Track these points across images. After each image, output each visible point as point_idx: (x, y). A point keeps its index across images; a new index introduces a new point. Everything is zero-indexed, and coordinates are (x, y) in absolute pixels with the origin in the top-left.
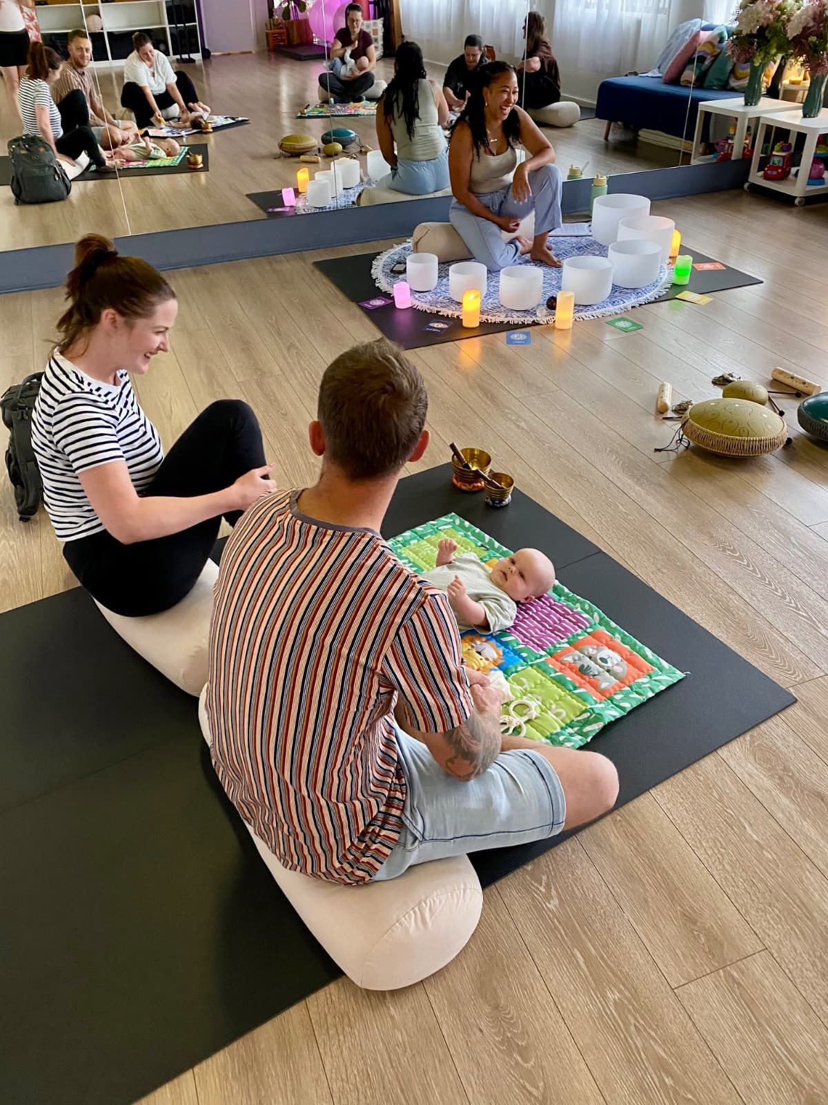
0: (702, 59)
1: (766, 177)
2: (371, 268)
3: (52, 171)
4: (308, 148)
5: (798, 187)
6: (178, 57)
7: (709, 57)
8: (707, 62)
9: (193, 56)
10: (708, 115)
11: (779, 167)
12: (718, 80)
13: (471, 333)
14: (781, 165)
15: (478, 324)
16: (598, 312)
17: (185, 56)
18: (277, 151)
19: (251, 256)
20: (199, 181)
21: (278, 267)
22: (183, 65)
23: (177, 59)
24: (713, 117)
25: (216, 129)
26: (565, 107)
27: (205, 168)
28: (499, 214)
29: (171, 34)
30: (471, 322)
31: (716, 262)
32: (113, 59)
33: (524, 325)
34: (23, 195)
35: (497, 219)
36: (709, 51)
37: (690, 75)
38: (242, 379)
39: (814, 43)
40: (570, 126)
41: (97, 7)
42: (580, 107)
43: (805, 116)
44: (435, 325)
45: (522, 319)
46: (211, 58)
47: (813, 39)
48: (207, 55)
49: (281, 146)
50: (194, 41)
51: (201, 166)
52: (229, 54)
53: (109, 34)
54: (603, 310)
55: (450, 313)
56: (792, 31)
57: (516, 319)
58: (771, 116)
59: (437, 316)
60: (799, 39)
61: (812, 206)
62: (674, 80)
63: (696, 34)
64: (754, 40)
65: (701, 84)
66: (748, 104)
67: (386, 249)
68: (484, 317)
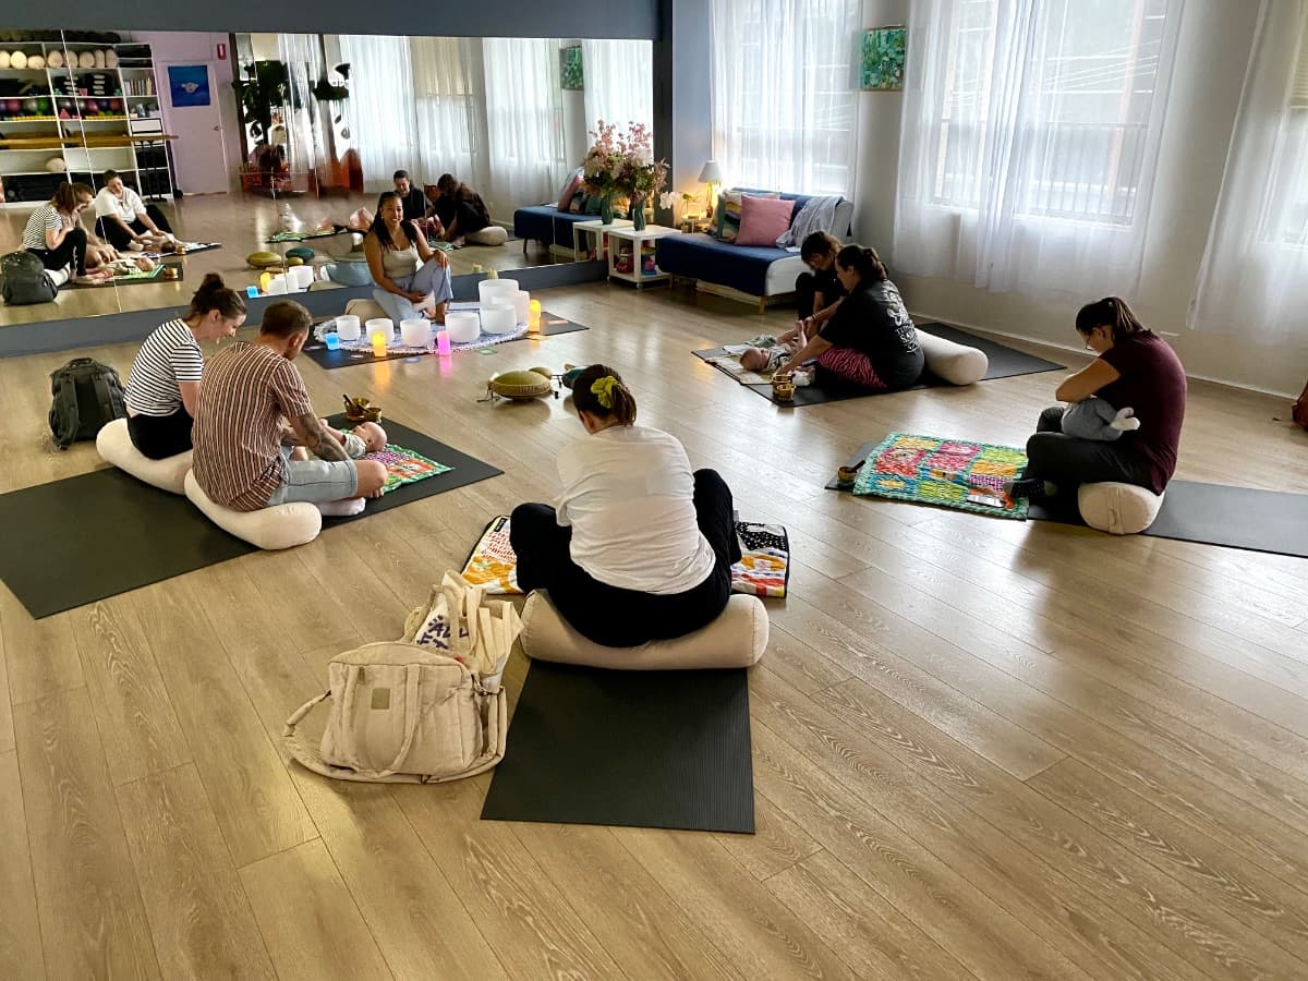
0: (581, 194)
1: (620, 271)
3: (41, 279)
4: (273, 262)
5: (637, 277)
6: (149, 197)
7: (584, 193)
8: (584, 196)
9: (165, 196)
10: (582, 233)
11: (625, 264)
12: (594, 208)
13: (381, 359)
14: (626, 262)
15: (385, 354)
16: (471, 346)
17: (157, 196)
18: (246, 265)
20: (175, 289)
24: (587, 235)
25: (188, 253)
26: (493, 231)
27: (181, 278)
28: (410, 291)
29: (141, 176)
30: (380, 353)
31: (564, 319)
33: (418, 354)
34: (14, 299)
35: (407, 294)
36: (584, 188)
37: (575, 205)
39: (628, 183)
40: (500, 245)
41: (61, 152)
43: (637, 229)
44: (355, 356)
45: (418, 351)
46: (183, 198)
47: (627, 180)
48: (178, 195)
49: (248, 261)
50: (165, 182)
51: (177, 276)
52: (202, 195)
53: (72, 174)
54: (475, 345)
55: (366, 350)
56: (614, 175)
57: (414, 351)
58: (614, 230)
59: (357, 352)
60: (619, 181)
61: (650, 289)
62: (565, 209)
63: (576, 178)
64: (599, 181)
65: (584, 211)
66: (605, 223)
67: (328, 320)
68: (390, 351)
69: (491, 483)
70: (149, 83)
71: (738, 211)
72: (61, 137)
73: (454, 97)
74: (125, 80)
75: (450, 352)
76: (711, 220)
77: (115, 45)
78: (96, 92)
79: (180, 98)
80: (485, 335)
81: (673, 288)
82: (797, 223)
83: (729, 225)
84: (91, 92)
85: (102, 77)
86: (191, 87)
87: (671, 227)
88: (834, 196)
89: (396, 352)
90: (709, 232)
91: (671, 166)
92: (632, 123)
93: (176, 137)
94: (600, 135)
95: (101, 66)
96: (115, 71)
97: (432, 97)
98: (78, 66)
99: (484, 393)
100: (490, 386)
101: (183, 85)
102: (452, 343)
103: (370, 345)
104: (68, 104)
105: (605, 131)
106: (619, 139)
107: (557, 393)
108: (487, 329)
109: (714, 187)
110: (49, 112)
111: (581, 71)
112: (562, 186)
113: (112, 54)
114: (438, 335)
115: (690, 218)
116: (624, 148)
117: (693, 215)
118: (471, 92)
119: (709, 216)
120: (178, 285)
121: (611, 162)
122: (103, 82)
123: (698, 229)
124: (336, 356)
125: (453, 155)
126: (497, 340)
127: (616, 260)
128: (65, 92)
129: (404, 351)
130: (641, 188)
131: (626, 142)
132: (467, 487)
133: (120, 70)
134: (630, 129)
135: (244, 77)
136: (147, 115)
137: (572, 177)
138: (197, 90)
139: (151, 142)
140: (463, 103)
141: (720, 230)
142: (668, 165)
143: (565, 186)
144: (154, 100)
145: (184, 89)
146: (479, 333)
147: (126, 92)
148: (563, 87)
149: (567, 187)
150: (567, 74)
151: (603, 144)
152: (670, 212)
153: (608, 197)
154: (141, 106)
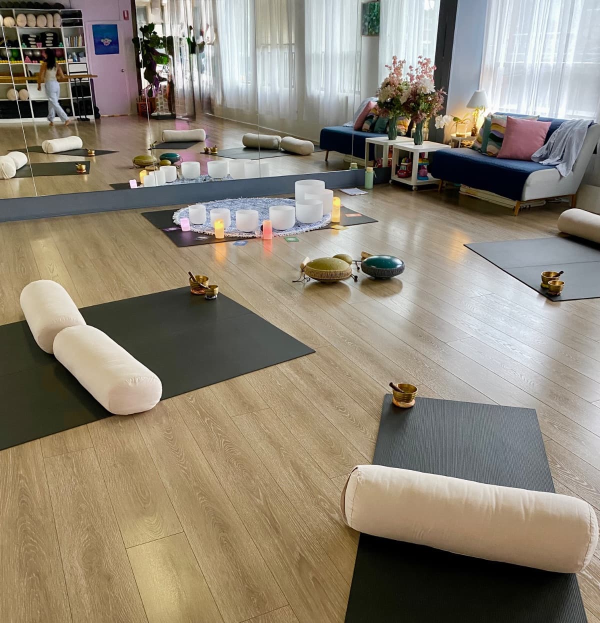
0: (372, 117)
1: (399, 177)
2: (173, 215)
4: (150, 163)
6: (79, 117)
7: (375, 116)
8: (374, 119)
9: (88, 117)
10: (372, 146)
11: (404, 171)
12: (381, 128)
13: (220, 241)
14: (405, 169)
15: (223, 237)
16: (287, 233)
17: (83, 117)
18: (132, 165)
19: (107, 210)
21: (121, 215)
22: (81, 122)
23: (78, 119)
24: (375, 147)
26: (305, 144)
27: (87, 173)
29: (74, 103)
30: (220, 235)
31: (358, 213)
32: (35, 117)
33: (248, 238)
36: (374, 113)
37: (367, 126)
38: (92, 258)
39: (413, 106)
40: (308, 155)
41: (26, 86)
42: (314, 146)
43: (416, 144)
44: (201, 238)
45: (247, 236)
46: (100, 118)
47: (412, 104)
48: (97, 116)
49: (134, 162)
50: (89, 107)
51: (85, 171)
52: (113, 116)
53: (33, 102)
54: (290, 232)
55: (210, 233)
56: (403, 100)
57: (244, 235)
58: (399, 144)
59: (203, 234)
60: (406, 105)
61: (423, 190)
62: (359, 128)
63: (369, 103)
64: (388, 106)
65: (373, 130)
66: (390, 139)
67: (184, 208)
68: (227, 235)
69: (304, 361)
70: (80, 38)
71: (502, 131)
72: (26, 76)
73: (281, 45)
74: (65, 37)
75: (271, 236)
76: (476, 138)
77: (60, 11)
78: (47, 45)
79: (100, 49)
80: (298, 225)
81: (441, 191)
82: (551, 140)
83: (494, 143)
84: (44, 45)
85: (52, 35)
86: (107, 42)
87: (442, 143)
88: (585, 120)
89: (231, 235)
90: (473, 148)
91: (447, 93)
92: (420, 57)
93: (96, 76)
94: (393, 68)
95: (51, 26)
96: (59, 30)
97: (265, 46)
98: (36, 26)
99: (297, 274)
100: (303, 269)
101: (102, 41)
102: (274, 230)
103: (213, 229)
104: (30, 53)
105: (398, 64)
106: (409, 71)
107: (356, 277)
108: (301, 220)
109: (480, 112)
110: (18, 58)
111: (378, 20)
112: (356, 111)
113: (58, 16)
114: (264, 223)
115: (458, 136)
116: (412, 80)
117: (461, 134)
118: (293, 42)
119: (473, 135)
120: (86, 177)
121: (400, 90)
122: (52, 39)
123: (463, 146)
124: (187, 237)
125: (278, 88)
126: (308, 228)
127: (398, 168)
128: (29, 46)
129: (237, 235)
130: (423, 111)
131: (414, 73)
132: (284, 364)
133: (62, 28)
134: (419, 62)
135: (140, 35)
136: (79, 61)
137: (366, 103)
138: (111, 43)
139: (80, 79)
140: (287, 51)
141: (485, 145)
142: (445, 93)
143: (359, 111)
144: (83, 50)
145: (102, 43)
146: (294, 223)
147: (66, 45)
148: (363, 33)
149: (362, 111)
150: (367, 24)
151: (395, 75)
152: (442, 131)
153: (395, 118)
154: (74, 54)
